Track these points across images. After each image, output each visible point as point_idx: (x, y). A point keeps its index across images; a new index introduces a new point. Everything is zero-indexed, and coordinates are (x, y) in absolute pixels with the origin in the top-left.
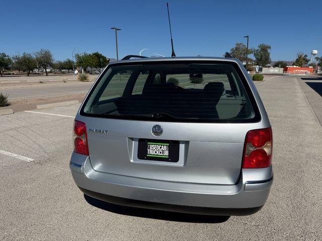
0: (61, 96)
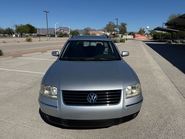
0: (27, 50)
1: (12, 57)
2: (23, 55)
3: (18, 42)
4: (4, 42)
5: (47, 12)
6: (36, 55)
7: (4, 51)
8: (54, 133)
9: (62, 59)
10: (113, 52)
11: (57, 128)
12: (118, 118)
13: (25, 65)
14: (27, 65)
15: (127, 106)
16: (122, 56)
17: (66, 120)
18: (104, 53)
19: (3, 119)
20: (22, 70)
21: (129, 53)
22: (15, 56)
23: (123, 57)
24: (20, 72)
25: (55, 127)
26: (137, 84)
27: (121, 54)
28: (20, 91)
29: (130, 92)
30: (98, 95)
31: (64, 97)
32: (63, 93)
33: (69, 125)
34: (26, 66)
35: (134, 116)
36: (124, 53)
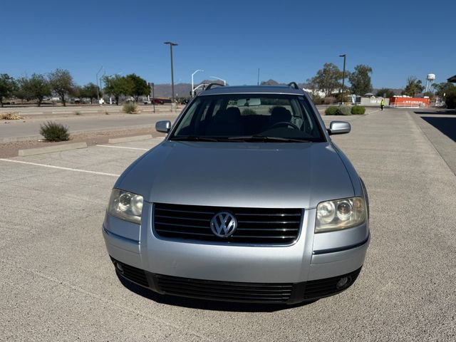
1: (85, 143)
2: (110, 140)
3: (107, 114)
4: (78, 114)
5: (173, 45)
6: (139, 141)
7: (72, 132)
8: (136, 311)
10: (312, 126)
13: (109, 161)
14: (113, 161)
15: (317, 252)
16: (330, 133)
17: (157, 276)
19: (33, 270)
20: (101, 171)
21: (350, 126)
22: (92, 142)
24: (95, 175)
25: (141, 297)
26: (354, 199)
28: (85, 215)
30: (238, 219)
31: (156, 220)
32: (155, 211)
33: (167, 291)
34: (112, 163)
35: (341, 284)
36: (335, 127)
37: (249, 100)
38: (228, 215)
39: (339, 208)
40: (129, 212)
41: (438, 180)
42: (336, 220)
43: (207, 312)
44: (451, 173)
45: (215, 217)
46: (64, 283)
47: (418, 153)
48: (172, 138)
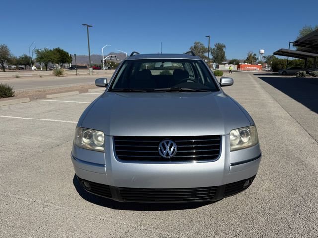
0: (54, 88)
1: (28, 99)
2: (47, 95)
3: (41, 77)
4: (17, 77)
5: (89, 26)
6: (70, 96)
7: (16, 90)
8: (98, 217)
9: (113, 90)
10: (203, 82)
11: (104, 207)
12: (217, 187)
13: (50, 111)
14: (53, 111)
15: (232, 164)
16: (221, 85)
17: (119, 189)
18: (188, 81)
20: (46, 118)
21: (232, 80)
22: (34, 98)
23: (222, 87)
24: (42, 121)
25: (100, 206)
26: (250, 127)
27: (219, 82)
28: (41, 151)
29: (238, 141)
30: (178, 144)
31: (117, 148)
32: (115, 142)
33: (126, 199)
34: (53, 112)
35: (245, 185)
36: (224, 81)
37: (164, 63)
38: (171, 142)
39: (242, 134)
40: (93, 144)
41: (278, 116)
42: (241, 142)
43: (151, 212)
44: (285, 112)
45: (161, 144)
46: (37, 201)
47: (262, 100)
48: (110, 90)
